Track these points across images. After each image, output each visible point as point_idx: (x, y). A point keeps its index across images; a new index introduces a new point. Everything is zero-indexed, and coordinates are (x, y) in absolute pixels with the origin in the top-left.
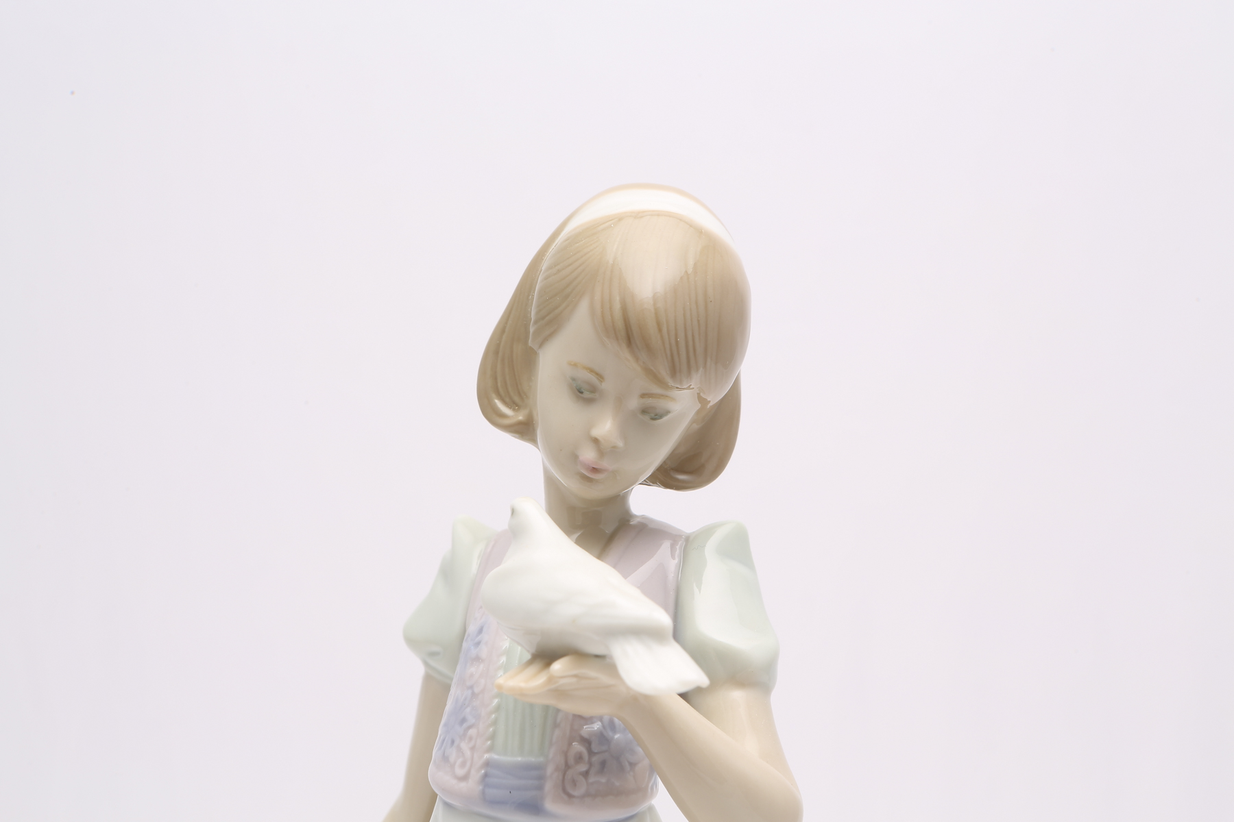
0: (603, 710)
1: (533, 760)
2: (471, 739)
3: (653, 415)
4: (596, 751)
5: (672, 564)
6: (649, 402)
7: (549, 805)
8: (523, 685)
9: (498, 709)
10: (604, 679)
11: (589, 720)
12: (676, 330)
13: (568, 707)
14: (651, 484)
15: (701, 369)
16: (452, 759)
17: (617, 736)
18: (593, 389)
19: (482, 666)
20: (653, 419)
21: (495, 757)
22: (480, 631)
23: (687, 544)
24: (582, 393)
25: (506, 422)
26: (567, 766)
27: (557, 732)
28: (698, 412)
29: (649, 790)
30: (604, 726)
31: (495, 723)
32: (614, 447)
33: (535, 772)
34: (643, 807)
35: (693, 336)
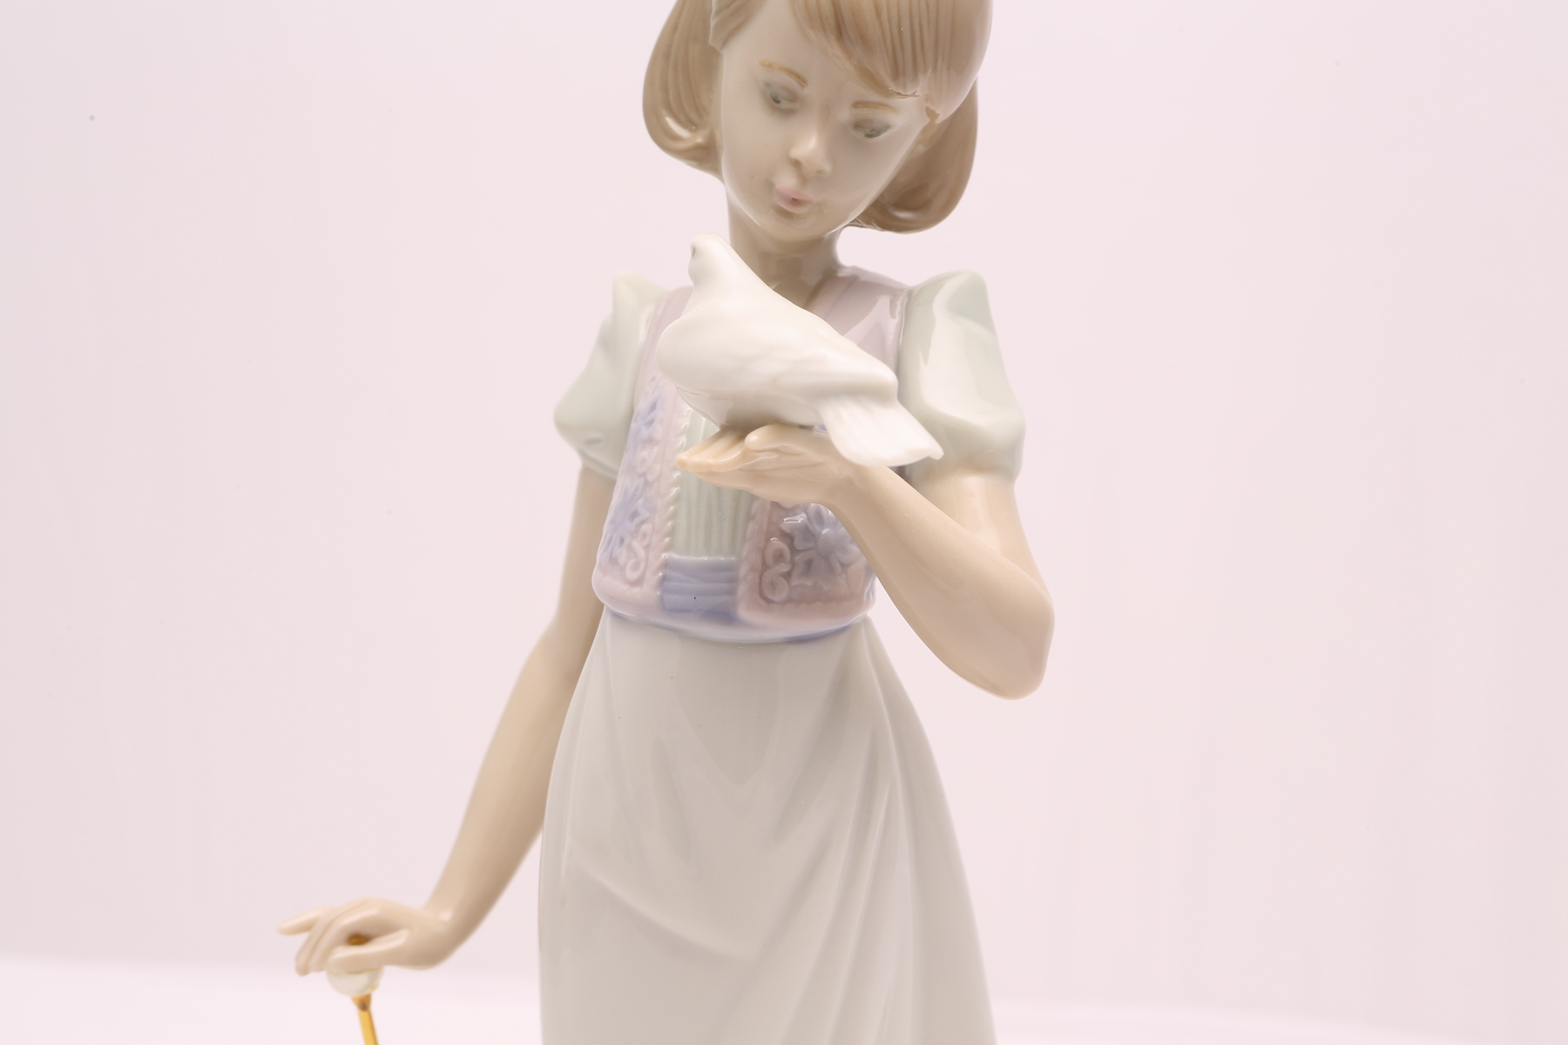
0: (809, 497)
1: (723, 559)
2: (645, 535)
3: (868, 131)
4: (800, 549)
5: (892, 325)
6: (865, 112)
7: (743, 613)
8: (711, 461)
9: (677, 499)
10: (812, 455)
11: (791, 511)
12: (899, 16)
13: (766, 492)
14: (865, 225)
15: (930, 70)
16: (622, 561)
17: (825, 531)
18: (794, 97)
19: (656, 449)
20: (869, 136)
21: (676, 556)
22: (653, 407)
23: (910, 301)
24: (778, 102)
25: (681, 145)
26: (765, 566)
27: (752, 526)
28: (925, 130)
29: (865, 598)
30: (809, 519)
31: (674, 516)
32: (820, 172)
33: (725, 575)
34: (856, 618)
35: (920, 25)
